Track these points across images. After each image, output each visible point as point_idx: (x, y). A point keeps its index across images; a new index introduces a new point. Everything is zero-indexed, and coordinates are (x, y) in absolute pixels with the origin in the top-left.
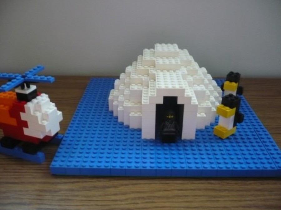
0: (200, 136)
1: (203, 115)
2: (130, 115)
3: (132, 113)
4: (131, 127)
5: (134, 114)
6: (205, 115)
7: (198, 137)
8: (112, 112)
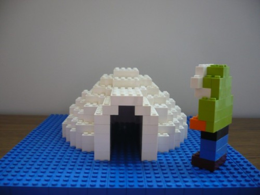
0: (163, 158)
1: (166, 135)
2: (83, 135)
3: (85, 133)
4: (83, 150)
5: (87, 134)
6: (168, 136)
7: (160, 158)
8: (65, 139)
